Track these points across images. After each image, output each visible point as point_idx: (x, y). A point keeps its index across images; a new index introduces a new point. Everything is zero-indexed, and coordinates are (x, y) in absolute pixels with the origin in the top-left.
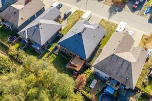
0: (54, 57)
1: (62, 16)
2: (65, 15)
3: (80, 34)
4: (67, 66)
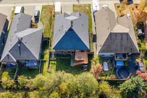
0: (54, 64)
1: (33, 19)
2: (35, 17)
3: (71, 30)
4: (72, 65)
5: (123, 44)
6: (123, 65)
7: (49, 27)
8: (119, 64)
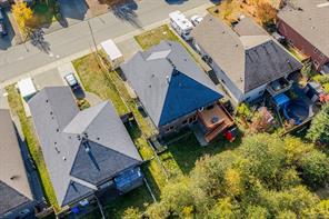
0: (170, 158)
2: (72, 86)
4: (203, 144)
5: (274, 61)
6: (288, 100)
7: (115, 95)
8: (281, 101)
